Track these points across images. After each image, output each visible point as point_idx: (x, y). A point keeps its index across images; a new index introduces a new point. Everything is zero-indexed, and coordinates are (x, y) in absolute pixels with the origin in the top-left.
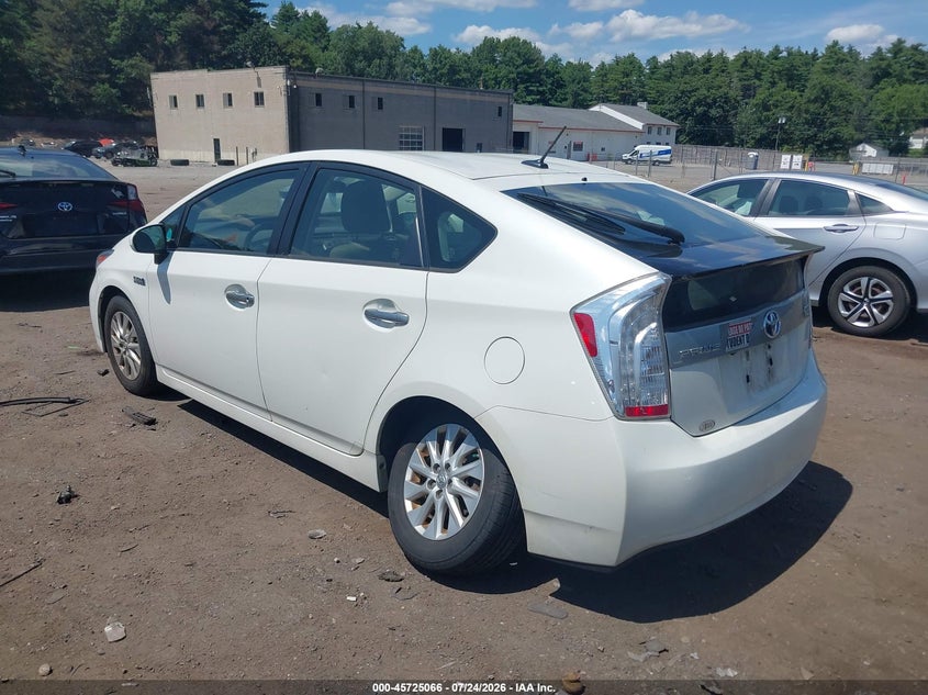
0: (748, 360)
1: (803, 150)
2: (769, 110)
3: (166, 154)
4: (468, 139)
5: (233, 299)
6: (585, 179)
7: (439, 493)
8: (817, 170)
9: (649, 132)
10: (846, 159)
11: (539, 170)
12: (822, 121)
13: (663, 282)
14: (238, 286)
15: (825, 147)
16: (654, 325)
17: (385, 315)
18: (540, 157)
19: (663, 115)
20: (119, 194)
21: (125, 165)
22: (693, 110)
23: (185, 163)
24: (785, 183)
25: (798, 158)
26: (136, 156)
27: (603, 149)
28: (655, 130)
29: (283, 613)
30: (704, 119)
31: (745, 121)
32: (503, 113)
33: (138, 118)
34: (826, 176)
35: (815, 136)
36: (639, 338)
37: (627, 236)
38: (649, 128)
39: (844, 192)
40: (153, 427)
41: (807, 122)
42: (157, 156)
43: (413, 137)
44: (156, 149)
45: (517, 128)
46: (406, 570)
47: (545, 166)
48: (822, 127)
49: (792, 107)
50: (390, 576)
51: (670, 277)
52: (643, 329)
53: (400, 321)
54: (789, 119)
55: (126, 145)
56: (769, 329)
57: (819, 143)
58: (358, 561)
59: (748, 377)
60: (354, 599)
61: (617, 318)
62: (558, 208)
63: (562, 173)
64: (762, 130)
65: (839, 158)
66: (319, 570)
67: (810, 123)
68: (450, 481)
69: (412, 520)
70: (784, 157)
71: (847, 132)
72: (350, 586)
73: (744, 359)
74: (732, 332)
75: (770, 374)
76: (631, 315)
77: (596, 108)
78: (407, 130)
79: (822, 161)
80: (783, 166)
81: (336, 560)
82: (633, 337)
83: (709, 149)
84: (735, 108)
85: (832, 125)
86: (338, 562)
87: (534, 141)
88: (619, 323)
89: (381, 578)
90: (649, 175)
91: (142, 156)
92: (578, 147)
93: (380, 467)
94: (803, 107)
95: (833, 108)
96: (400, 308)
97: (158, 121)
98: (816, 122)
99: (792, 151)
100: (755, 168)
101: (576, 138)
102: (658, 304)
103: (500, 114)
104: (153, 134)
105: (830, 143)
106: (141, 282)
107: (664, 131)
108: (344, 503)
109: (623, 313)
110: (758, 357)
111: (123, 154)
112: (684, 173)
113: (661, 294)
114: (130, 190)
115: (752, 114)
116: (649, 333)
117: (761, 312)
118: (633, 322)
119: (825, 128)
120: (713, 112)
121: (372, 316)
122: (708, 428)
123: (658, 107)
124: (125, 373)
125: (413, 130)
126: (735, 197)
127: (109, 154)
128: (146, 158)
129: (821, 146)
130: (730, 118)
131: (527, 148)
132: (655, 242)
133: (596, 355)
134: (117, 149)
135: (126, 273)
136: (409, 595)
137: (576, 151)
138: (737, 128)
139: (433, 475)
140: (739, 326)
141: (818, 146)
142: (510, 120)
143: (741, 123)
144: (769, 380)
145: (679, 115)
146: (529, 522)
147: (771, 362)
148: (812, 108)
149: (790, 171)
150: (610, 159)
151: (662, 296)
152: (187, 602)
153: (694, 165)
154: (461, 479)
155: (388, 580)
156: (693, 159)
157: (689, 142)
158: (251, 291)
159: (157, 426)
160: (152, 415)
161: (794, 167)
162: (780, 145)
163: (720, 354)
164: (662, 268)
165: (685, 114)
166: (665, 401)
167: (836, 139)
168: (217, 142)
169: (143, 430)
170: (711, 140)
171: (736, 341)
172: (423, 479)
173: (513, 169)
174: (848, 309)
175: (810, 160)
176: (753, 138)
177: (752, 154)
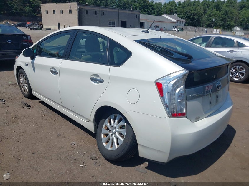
0: (210, 97)
1: (219, 28)
2: (211, 17)
3: (45, 27)
4: (127, 24)
5: (52, 72)
6: (161, 37)
7: (112, 135)
8: (223, 34)
9: (177, 23)
10: (231, 31)
11: (146, 34)
12: (225, 20)
13: (186, 73)
14: (53, 68)
15: (226, 27)
16: (182, 87)
17: (97, 79)
18: (147, 30)
19: (181, 18)
20: (25, 38)
21: (34, 30)
22: (190, 17)
23: (50, 29)
24: (216, 38)
25: (218, 30)
26: (36, 27)
27: (165, 27)
28: (179, 22)
29: (60, 170)
30: (193, 19)
31: (204, 20)
32: (137, 17)
33: (37, 17)
34: (226, 36)
35: (223, 24)
36: (177, 91)
37: (173, 56)
38: (177, 21)
39: (233, 41)
40: (29, 108)
41: (221, 20)
42: (43, 27)
43: (112, 23)
44: (42, 25)
45: (141, 21)
46: (99, 156)
47: (148, 32)
48: (225, 22)
49: (217, 16)
50: (93, 158)
51: (188, 71)
52: (179, 88)
53: (101, 81)
54: (216, 19)
55: (34, 24)
56: (218, 87)
57: (224, 26)
58: (85, 152)
59: (210, 102)
60: (82, 166)
61: (170, 84)
62: (152, 47)
63: (154, 35)
64: (209, 22)
65: (229, 30)
66: (72, 155)
67: (222, 21)
68: (115, 133)
69: (103, 141)
70: (214, 30)
71: (232, 23)
72: (81, 161)
73: (209, 96)
74: (207, 89)
75: (217, 100)
76: (175, 83)
77: (163, 16)
78: (111, 21)
79: (225, 31)
80: (214, 33)
81: (78, 152)
82: (175, 90)
83: (194, 27)
84: (201, 16)
85: (228, 21)
86: (78, 153)
87: (146, 25)
88: (171, 86)
89: (91, 159)
90: (177, 35)
91: (38, 27)
92: (158, 26)
93: (95, 126)
94: (220, 16)
95: (228, 16)
96: (101, 77)
97: (42, 17)
98: (224, 20)
99: (217, 28)
100: (206, 33)
101: (157, 24)
102: (184, 80)
103: (136, 17)
104: (41, 21)
105: (227, 26)
106: (27, 65)
107: (181, 22)
108: (82, 133)
109: (172, 83)
110: (214, 95)
111: (33, 26)
112: (186, 34)
113: (185, 77)
114: (29, 37)
115: (206, 18)
116: (181, 89)
117: (216, 81)
118: (176, 86)
119: (226, 22)
120: (195, 17)
121: (93, 79)
122: (197, 119)
123: (180, 16)
124: (23, 91)
125: (112, 21)
126: (201, 42)
127: (29, 26)
128: (39, 28)
129: (225, 27)
130: (200, 19)
131: (144, 26)
132: (183, 59)
133: (163, 96)
134: (31, 25)
135: (23, 62)
136: (99, 164)
137: (157, 28)
138: (202, 22)
139: (110, 129)
140: (209, 86)
141: (224, 27)
142: (139, 19)
143: (203, 20)
144: (216, 102)
145: (186, 18)
146: (140, 147)
147: (217, 97)
148: (223, 16)
149: (216, 34)
150: (166, 30)
151: (185, 78)
152: (30, 166)
153: (189, 32)
154: (118, 133)
155: (93, 159)
156: (190, 30)
157: (188, 26)
158: (57, 69)
159: (31, 108)
160: (29, 104)
161: (217, 33)
162: (213, 27)
163: (203, 95)
164: (186, 68)
165: (187, 18)
166: (185, 111)
167: (229, 25)
168: (59, 23)
169: (26, 109)
170: (195, 25)
171: (208, 92)
172: (108, 129)
173: (138, 33)
174: (232, 75)
175: (222, 31)
176: (206, 25)
177: (206, 29)
